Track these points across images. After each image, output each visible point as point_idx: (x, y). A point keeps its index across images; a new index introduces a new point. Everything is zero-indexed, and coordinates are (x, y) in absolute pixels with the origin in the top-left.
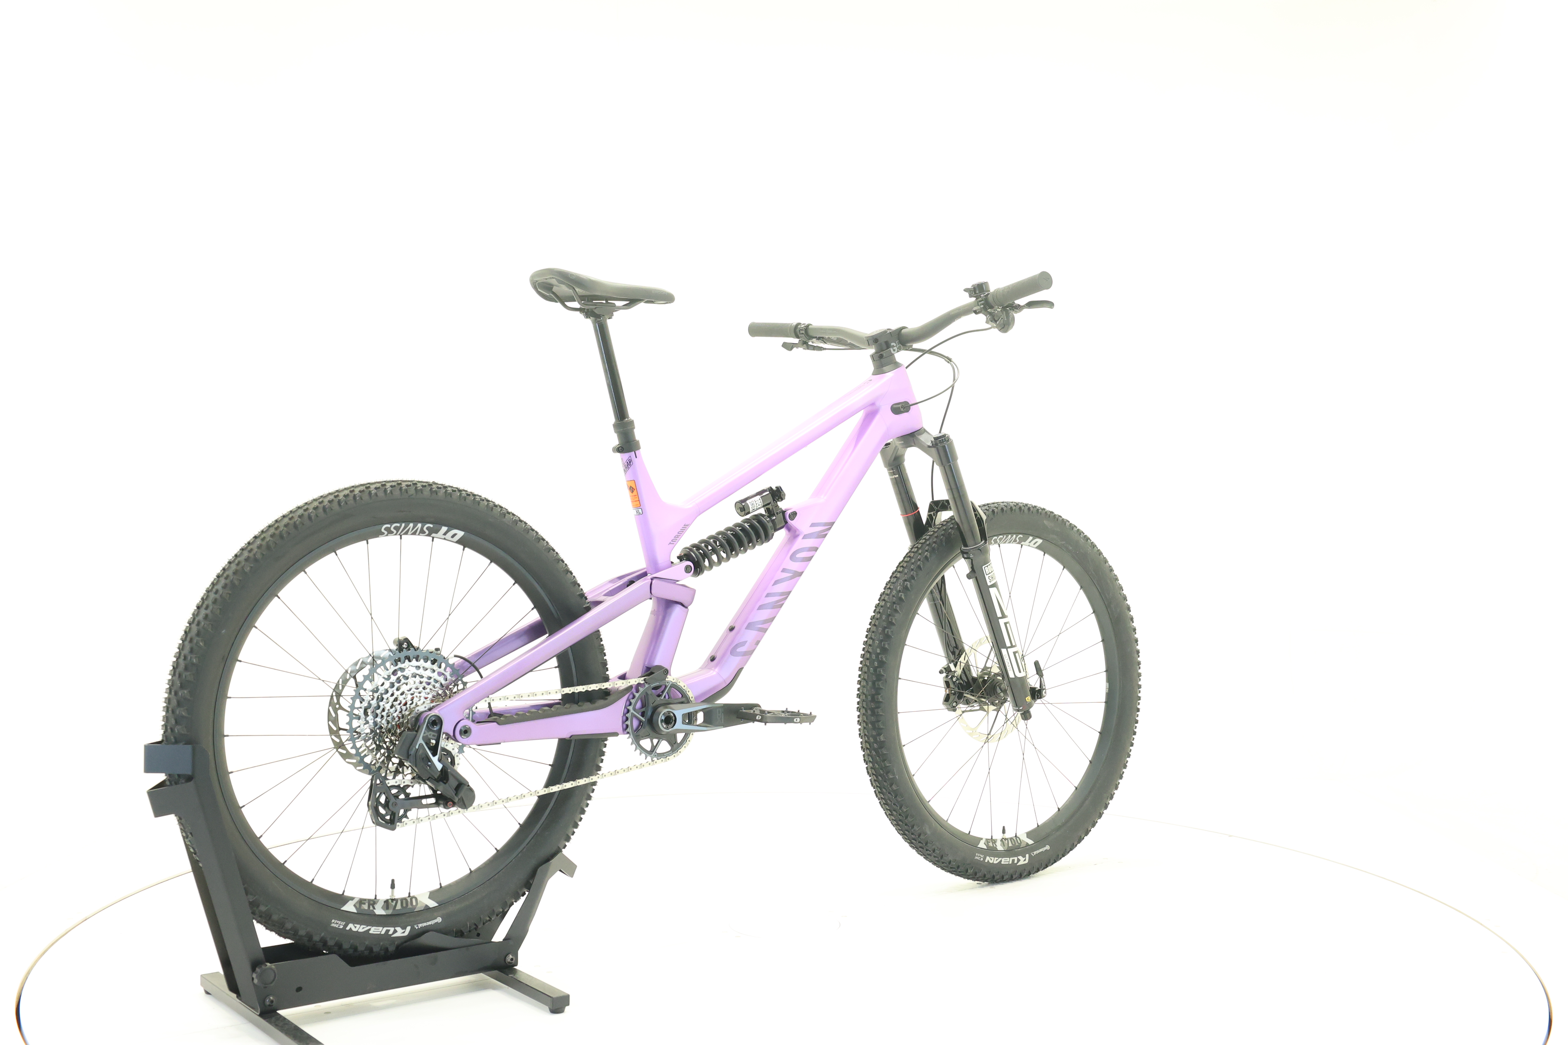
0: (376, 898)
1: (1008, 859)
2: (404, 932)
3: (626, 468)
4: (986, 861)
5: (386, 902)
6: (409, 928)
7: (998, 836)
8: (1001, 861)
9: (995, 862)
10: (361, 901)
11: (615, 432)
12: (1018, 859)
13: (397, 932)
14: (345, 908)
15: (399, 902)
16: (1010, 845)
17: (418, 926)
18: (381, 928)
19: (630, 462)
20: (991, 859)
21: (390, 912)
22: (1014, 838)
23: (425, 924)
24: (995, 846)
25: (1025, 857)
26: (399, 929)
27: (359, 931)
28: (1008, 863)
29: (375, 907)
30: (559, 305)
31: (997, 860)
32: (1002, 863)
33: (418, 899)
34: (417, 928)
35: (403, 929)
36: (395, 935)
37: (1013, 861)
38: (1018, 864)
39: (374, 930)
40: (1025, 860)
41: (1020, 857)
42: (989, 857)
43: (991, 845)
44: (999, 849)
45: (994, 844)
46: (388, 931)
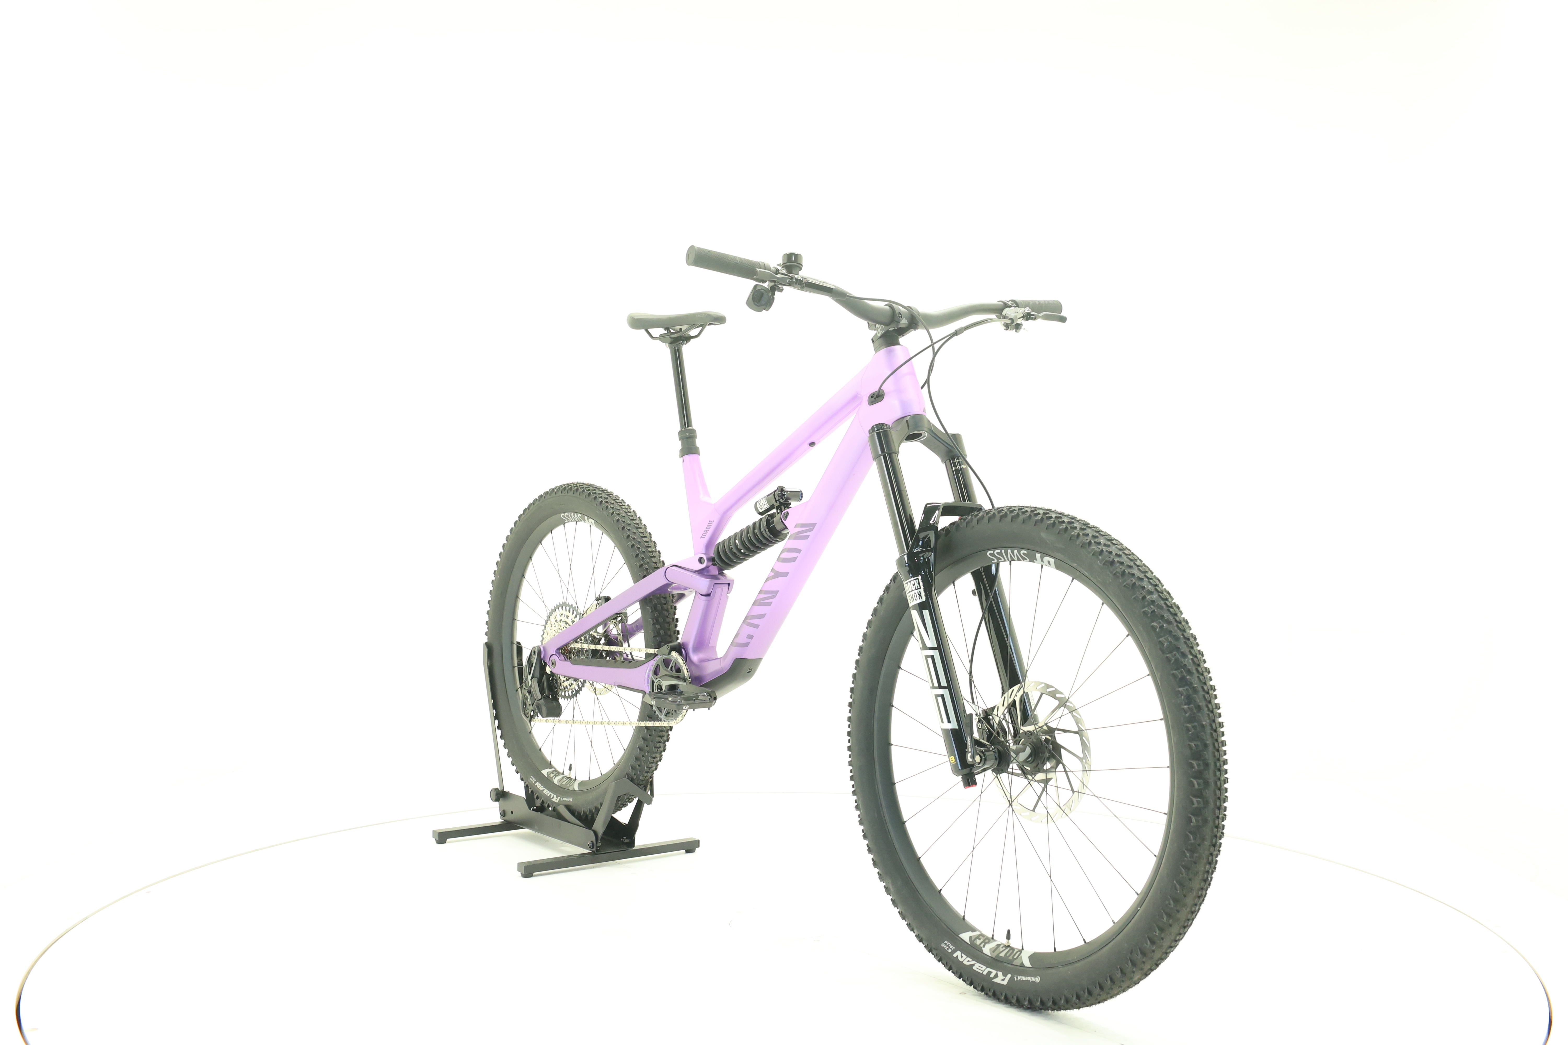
1: (984, 967)
4: (955, 955)
5: (564, 777)
6: (559, 798)
7: (1001, 939)
8: (973, 965)
9: (966, 963)
10: (554, 772)
14: (542, 772)
15: (568, 780)
17: (562, 799)
18: (549, 792)
20: (962, 957)
21: (559, 784)
23: (565, 799)
24: (982, 946)
26: (555, 796)
28: (981, 972)
29: (556, 778)
31: (969, 961)
32: (974, 968)
33: (575, 782)
35: (557, 798)
36: (552, 800)
37: (990, 973)
39: (547, 792)
41: (1000, 974)
42: (960, 953)
43: (978, 942)
44: (984, 952)
45: (983, 944)
46: (551, 795)
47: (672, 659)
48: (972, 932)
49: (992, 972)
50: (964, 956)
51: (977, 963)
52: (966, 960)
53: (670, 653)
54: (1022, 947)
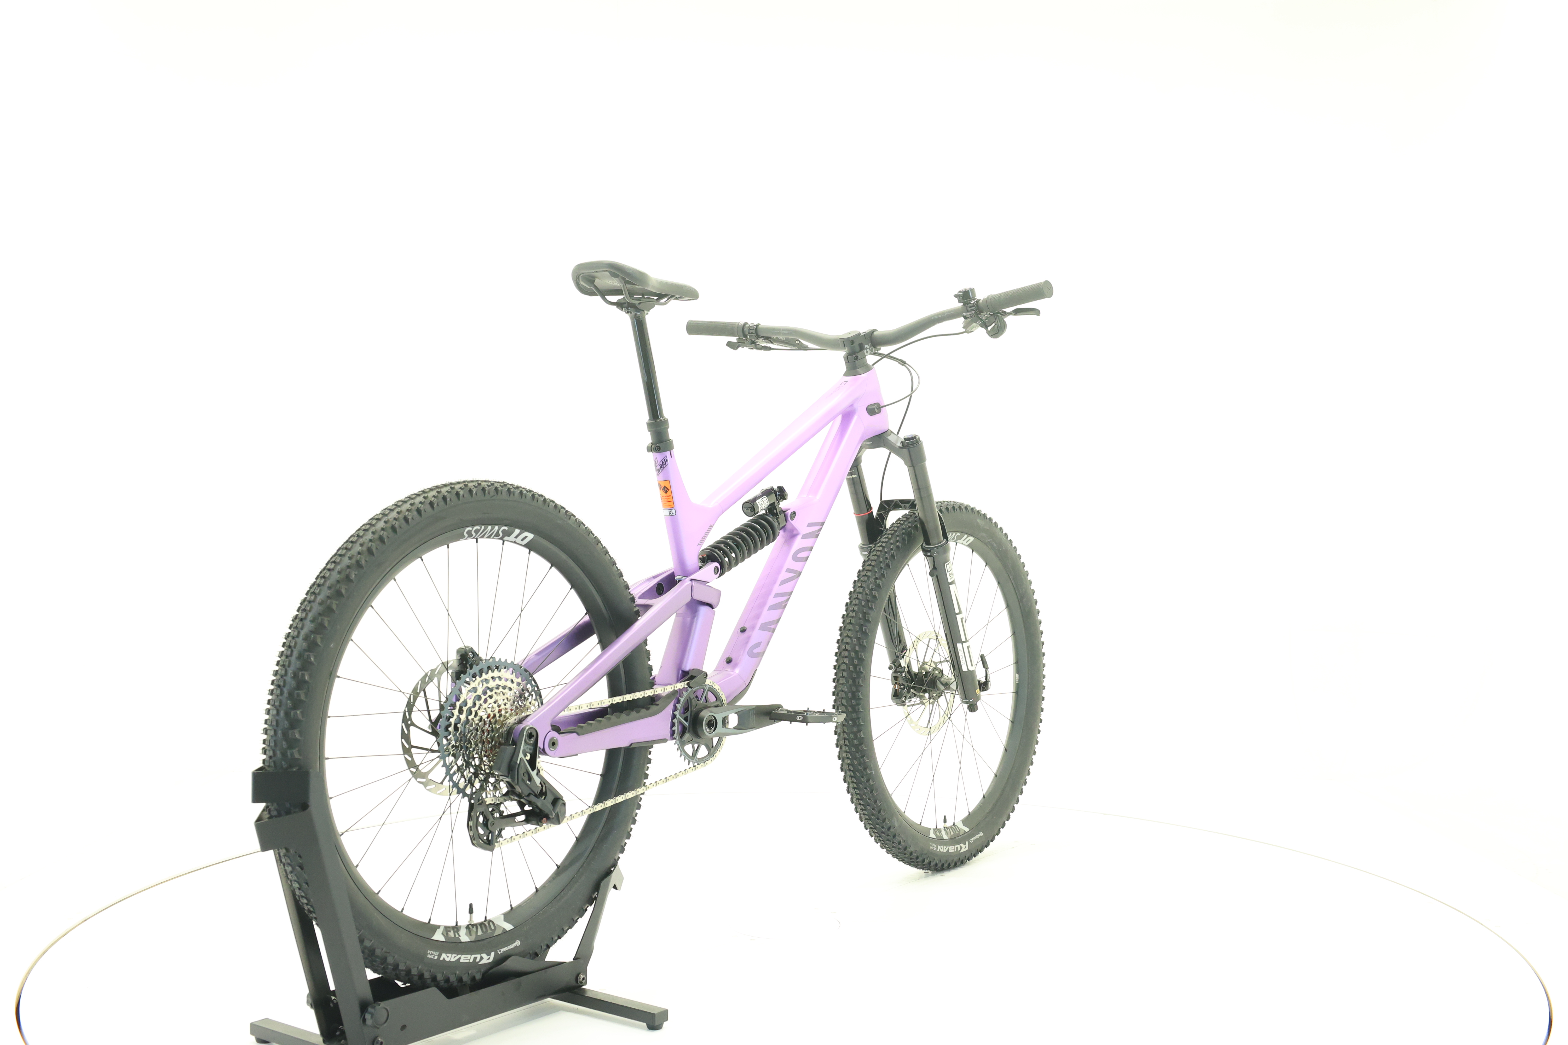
0: (457, 925)
1: (953, 847)
2: (489, 959)
3: (661, 467)
4: (938, 850)
5: (467, 927)
6: (493, 954)
8: (947, 849)
9: (945, 851)
10: (447, 929)
11: (649, 431)
12: (960, 846)
13: (483, 958)
14: (435, 937)
15: (479, 927)
16: (952, 833)
17: (500, 951)
18: (469, 956)
19: (666, 462)
20: (942, 848)
21: (473, 938)
22: (954, 826)
23: (506, 949)
24: (941, 835)
25: (964, 844)
26: (484, 955)
27: (451, 960)
28: (954, 851)
29: (460, 934)
30: (598, 298)
31: (945, 849)
32: (950, 851)
33: (495, 922)
34: (500, 953)
35: (488, 955)
36: (481, 963)
37: (956, 848)
39: (463, 959)
40: (966, 847)
41: (962, 845)
42: (940, 846)
43: (939, 834)
44: (945, 838)
46: (475, 958)
47: (706, 687)
48: (931, 829)
51: (949, 846)
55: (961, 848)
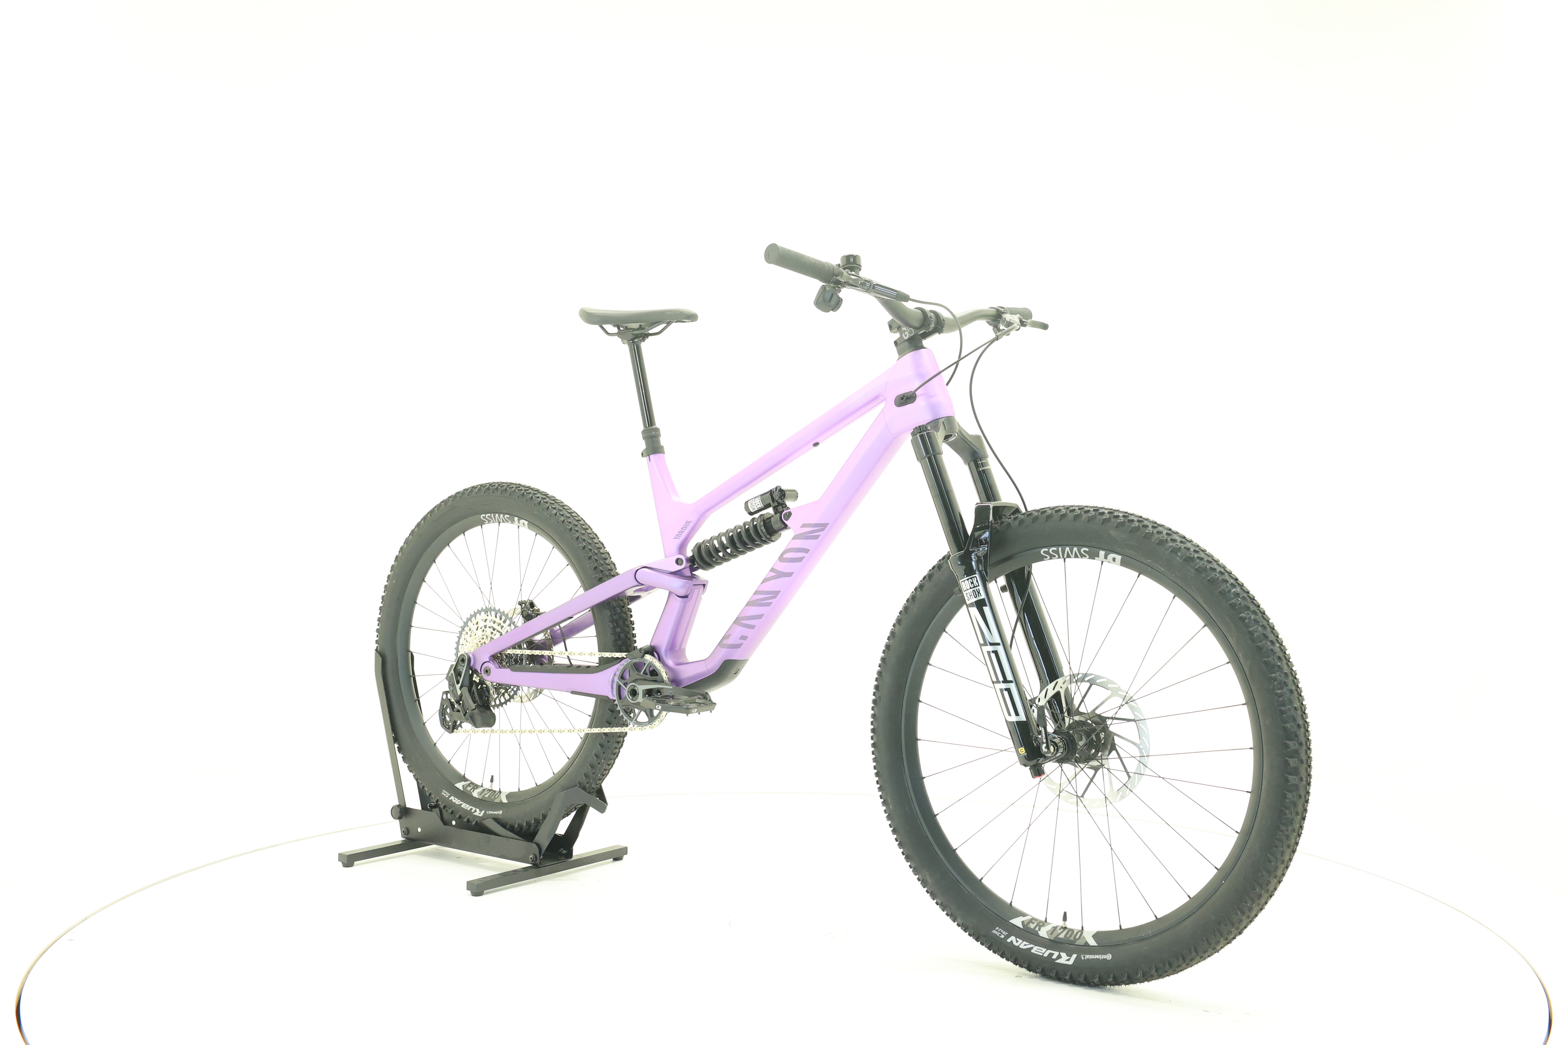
1: (1044, 950)
2: (480, 814)
4: (1009, 940)
5: (484, 790)
6: (483, 812)
7: (1056, 921)
8: (1032, 948)
9: (1022, 946)
10: (470, 784)
12: (1059, 954)
14: (456, 785)
15: (490, 792)
18: (468, 806)
20: (1017, 941)
21: (480, 797)
23: (492, 812)
25: (1071, 956)
26: (478, 810)
27: (456, 803)
28: (1042, 954)
29: (474, 791)
31: (1025, 945)
32: (1033, 951)
33: (501, 794)
35: (480, 811)
36: (474, 814)
37: (1051, 954)
38: (1056, 961)
39: (465, 806)
40: (1068, 960)
42: (1015, 938)
43: (1032, 926)
44: (1040, 935)
45: (1038, 927)
46: (471, 809)
47: (646, 662)
48: (1024, 916)
49: (1054, 954)
50: (1020, 941)
51: (1036, 946)
52: (1023, 945)
53: (643, 656)
54: (1082, 927)
55: (1059, 957)
